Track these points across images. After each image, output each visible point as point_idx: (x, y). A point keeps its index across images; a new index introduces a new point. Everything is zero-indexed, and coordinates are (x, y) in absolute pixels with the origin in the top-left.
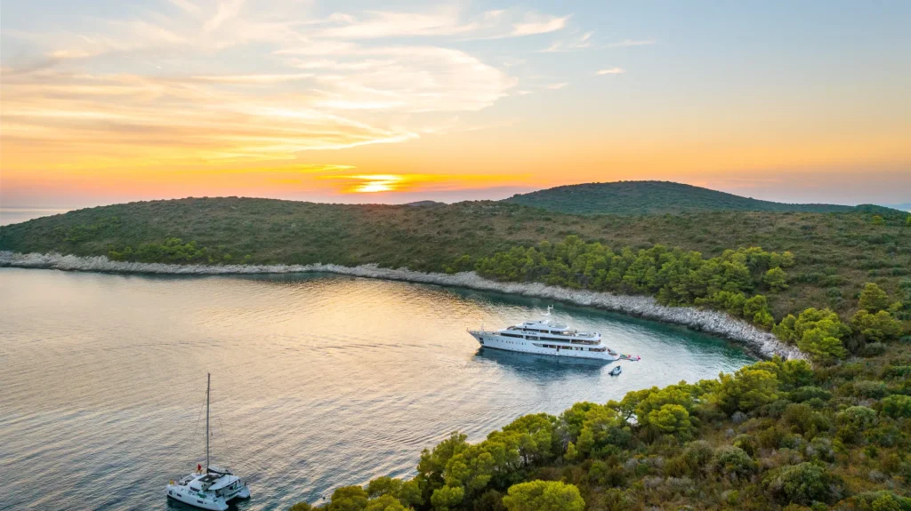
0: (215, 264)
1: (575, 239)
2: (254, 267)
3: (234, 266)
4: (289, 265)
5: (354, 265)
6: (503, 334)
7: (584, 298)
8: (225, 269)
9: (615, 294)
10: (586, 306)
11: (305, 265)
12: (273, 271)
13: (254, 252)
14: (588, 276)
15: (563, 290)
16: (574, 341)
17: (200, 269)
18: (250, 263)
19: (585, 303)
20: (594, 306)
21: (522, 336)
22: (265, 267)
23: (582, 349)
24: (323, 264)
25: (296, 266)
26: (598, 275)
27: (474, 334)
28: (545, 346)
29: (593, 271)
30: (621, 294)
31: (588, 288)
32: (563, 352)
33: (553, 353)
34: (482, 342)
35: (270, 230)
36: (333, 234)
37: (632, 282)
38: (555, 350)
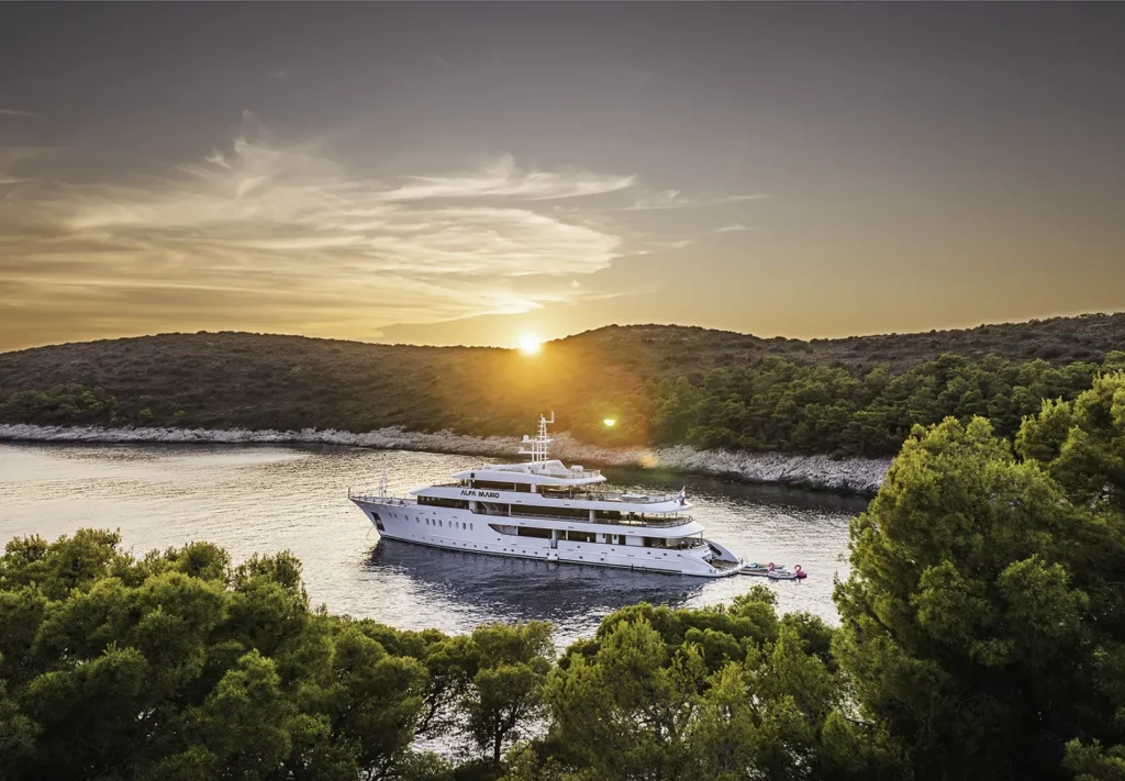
0: (119, 426)
1: (777, 361)
2: (187, 432)
3: (152, 430)
4: (254, 431)
5: (367, 430)
6: (423, 501)
7: (766, 469)
8: (132, 435)
9: (838, 458)
10: (770, 483)
11: (283, 430)
12: (221, 439)
13: (201, 407)
14: (780, 420)
15: (729, 456)
16: (601, 517)
17: (92, 433)
18: (182, 425)
19: (765, 478)
20: (784, 483)
21: (464, 505)
22: (207, 433)
23: (622, 540)
24: (317, 431)
25: (263, 432)
26: (803, 418)
27: (363, 504)
28: (524, 532)
29: (791, 410)
30: (850, 455)
31: (780, 449)
32: (568, 551)
33: (542, 554)
34: (380, 527)
35: (250, 375)
36: (362, 383)
37: (875, 424)
38: (546, 542)
